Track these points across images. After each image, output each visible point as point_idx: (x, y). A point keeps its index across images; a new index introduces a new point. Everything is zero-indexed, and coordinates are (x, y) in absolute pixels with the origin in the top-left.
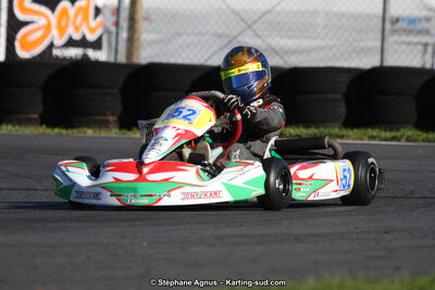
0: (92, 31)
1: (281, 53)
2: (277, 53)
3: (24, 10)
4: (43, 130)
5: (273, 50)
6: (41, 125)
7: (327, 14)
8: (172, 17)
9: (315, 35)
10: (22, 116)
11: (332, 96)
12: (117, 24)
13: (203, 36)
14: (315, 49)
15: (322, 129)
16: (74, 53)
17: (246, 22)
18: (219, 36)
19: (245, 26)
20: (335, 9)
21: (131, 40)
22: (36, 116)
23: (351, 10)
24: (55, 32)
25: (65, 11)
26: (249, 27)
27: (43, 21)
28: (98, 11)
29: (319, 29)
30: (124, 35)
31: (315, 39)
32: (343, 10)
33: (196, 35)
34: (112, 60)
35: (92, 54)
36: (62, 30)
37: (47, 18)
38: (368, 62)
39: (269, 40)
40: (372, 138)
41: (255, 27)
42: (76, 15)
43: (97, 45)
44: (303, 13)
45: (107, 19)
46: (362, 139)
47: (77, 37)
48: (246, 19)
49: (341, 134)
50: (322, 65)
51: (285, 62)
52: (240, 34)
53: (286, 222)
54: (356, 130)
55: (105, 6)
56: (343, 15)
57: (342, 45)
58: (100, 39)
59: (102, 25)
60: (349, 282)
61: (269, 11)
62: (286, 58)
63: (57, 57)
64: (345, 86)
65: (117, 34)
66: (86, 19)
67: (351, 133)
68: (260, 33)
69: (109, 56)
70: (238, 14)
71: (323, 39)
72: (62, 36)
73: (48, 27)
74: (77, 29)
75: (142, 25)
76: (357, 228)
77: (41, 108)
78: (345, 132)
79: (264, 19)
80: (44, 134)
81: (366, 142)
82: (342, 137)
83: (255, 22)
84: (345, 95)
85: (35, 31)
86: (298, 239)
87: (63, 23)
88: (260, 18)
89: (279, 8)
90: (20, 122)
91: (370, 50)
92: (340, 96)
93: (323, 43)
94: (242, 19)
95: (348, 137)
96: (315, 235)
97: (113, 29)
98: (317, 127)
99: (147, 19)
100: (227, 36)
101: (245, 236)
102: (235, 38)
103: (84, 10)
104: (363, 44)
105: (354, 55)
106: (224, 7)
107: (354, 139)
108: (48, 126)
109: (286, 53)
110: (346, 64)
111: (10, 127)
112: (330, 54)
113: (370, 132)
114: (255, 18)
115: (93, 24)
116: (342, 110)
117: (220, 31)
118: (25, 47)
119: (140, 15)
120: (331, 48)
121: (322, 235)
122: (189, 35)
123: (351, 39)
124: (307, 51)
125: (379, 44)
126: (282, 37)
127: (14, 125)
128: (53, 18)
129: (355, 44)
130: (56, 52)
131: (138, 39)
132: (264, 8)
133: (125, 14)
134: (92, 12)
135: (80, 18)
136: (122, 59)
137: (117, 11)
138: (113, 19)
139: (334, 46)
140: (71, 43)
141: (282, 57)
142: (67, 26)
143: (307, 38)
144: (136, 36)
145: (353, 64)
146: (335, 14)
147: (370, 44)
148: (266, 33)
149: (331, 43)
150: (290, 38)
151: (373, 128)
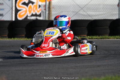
0: (38, 12)
1: (91, 16)
2: (90, 16)
3: (19, 7)
4: (26, 39)
5: (89, 15)
6: (25, 38)
7: (103, 5)
8: (60, 7)
9: (100, 11)
10: (20, 35)
11: (106, 27)
12: (45, 9)
13: (69, 12)
14: (100, 15)
15: (103, 36)
16: (34, 18)
17: (81, 8)
18: (74, 12)
19: (81, 9)
20: (105, 3)
21: (49, 14)
22: (24, 35)
23: (110, 3)
24: (28, 12)
25: (31, 6)
26: (82, 9)
27: (24, 9)
28: (40, 6)
29: (101, 9)
30: (47, 12)
31: (100, 12)
32: (108, 3)
33: (67, 12)
34: (44, 19)
35: (39, 18)
36: (30, 12)
37: (26, 8)
38: (115, 17)
39: (87, 12)
40: (117, 38)
41: (83, 9)
42: (34, 7)
43: (40, 16)
44: (97, 5)
45: (42, 8)
46: (114, 39)
47: (34, 13)
48: (81, 7)
49: (108, 37)
50: (102, 18)
51: (92, 18)
52: (79, 11)
53: (95, 62)
54: (112, 37)
55: (42, 5)
56: (108, 5)
57: (108, 13)
58: (40, 14)
59: (41, 10)
60: (114, 77)
61: (87, 4)
62: (92, 17)
63: (29, 19)
64: (109, 24)
65: (45, 12)
66: (36, 8)
67: (111, 37)
68: (85, 11)
69: (43, 18)
70: (79, 6)
71: (102, 12)
72: (30, 13)
73: (26, 11)
74: (34, 11)
75: (52, 10)
76: (114, 63)
77: (25, 33)
78: (109, 37)
79: (86, 7)
80: (26, 40)
81: (115, 39)
82: (109, 38)
83: (83, 8)
84: (109, 27)
85: (23, 12)
86: (98, 66)
87: (30, 10)
88: (85, 6)
89: (90, 3)
90: (20, 37)
91: (116, 14)
92: (108, 27)
93: (102, 13)
94: (80, 7)
95: (111, 38)
96: (103, 65)
97: (44, 11)
98: (102, 36)
99: (53, 8)
100: (76, 12)
101: (83, 66)
102: (78, 12)
103: (36, 6)
104: (114, 13)
105: (111, 16)
106: (75, 4)
107: (112, 39)
108: (27, 38)
109: (92, 16)
110: (109, 18)
111: (17, 39)
112: (105, 16)
113: (117, 37)
114: (83, 6)
115: (38, 9)
116: (108, 31)
117: (74, 11)
118: (20, 17)
119: (51, 7)
120: (105, 14)
121: (105, 65)
122: (65, 12)
123: (110, 11)
124: (98, 15)
125: (118, 13)
126: (91, 12)
127: (18, 38)
128: (27, 8)
129: (111, 13)
130: (28, 18)
131: (51, 13)
132: (86, 4)
133: (47, 7)
134: (38, 6)
135: (35, 8)
136: (47, 19)
137: (45, 6)
138: (44, 8)
139: (106, 13)
140: (32, 15)
141: (91, 17)
142: (31, 10)
143: (98, 12)
144: (50, 13)
145: (111, 18)
146: (106, 5)
147: (116, 13)
148: (87, 11)
149: (105, 13)
150: (93, 12)
151: (117, 36)
